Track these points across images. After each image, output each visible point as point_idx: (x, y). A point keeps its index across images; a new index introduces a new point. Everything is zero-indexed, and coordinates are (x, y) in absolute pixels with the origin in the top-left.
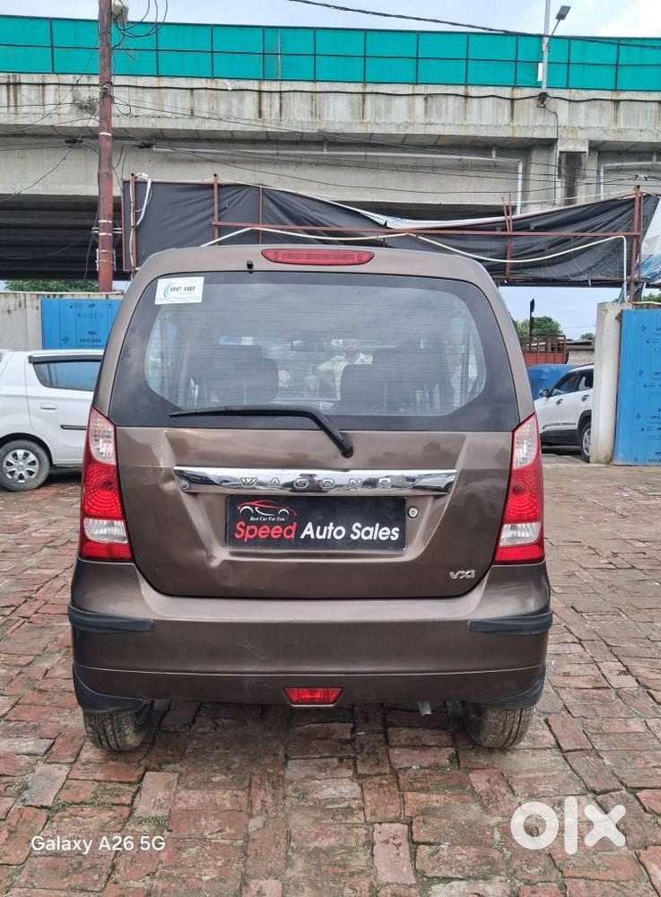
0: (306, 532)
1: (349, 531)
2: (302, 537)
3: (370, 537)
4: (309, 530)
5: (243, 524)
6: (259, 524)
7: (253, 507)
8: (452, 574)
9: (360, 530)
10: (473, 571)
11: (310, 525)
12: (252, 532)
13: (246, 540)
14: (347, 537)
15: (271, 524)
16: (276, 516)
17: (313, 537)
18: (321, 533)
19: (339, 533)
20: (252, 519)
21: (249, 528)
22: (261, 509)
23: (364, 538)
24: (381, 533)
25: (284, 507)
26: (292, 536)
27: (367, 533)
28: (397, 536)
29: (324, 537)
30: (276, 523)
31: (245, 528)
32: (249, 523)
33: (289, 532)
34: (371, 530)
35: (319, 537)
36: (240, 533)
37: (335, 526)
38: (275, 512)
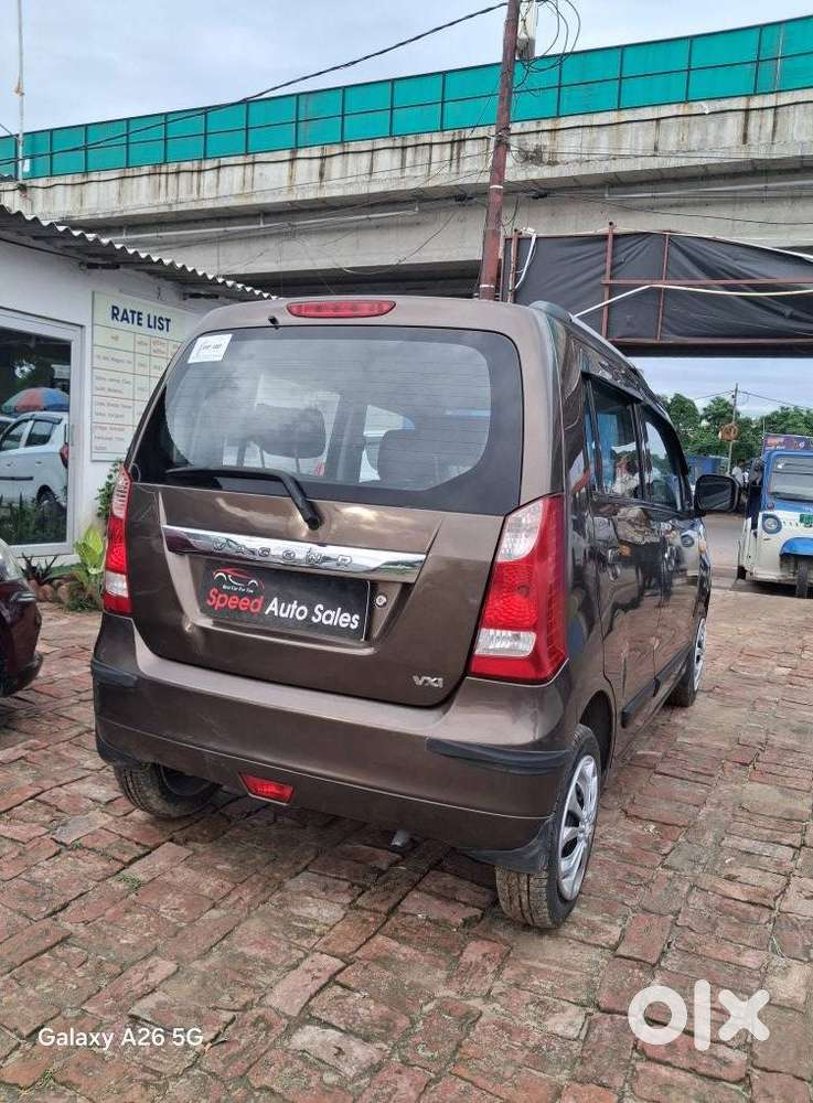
0: (270, 608)
1: (311, 613)
2: (267, 612)
3: (330, 622)
4: (273, 607)
5: (216, 591)
6: (229, 593)
7: (227, 574)
8: (415, 678)
9: (322, 612)
10: (440, 680)
11: (275, 600)
12: (222, 600)
13: (216, 608)
14: (308, 619)
15: (241, 595)
16: (245, 587)
17: (276, 614)
18: (284, 611)
19: (302, 613)
20: (224, 587)
21: (220, 596)
22: (234, 578)
23: (325, 622)
24: (342, 619)
25: (254, 577)
26: (258, 610)
27: (328, 617)
28: (357, 623)
29: (286, 615)
30: (245, 594)
31: (217, 596)
32: (221, 591)
33: (256, 606)
34: (332, 613)
35: (282, 615)
36: (211, 600)
37: (299, 605)
38: (245, 582)
